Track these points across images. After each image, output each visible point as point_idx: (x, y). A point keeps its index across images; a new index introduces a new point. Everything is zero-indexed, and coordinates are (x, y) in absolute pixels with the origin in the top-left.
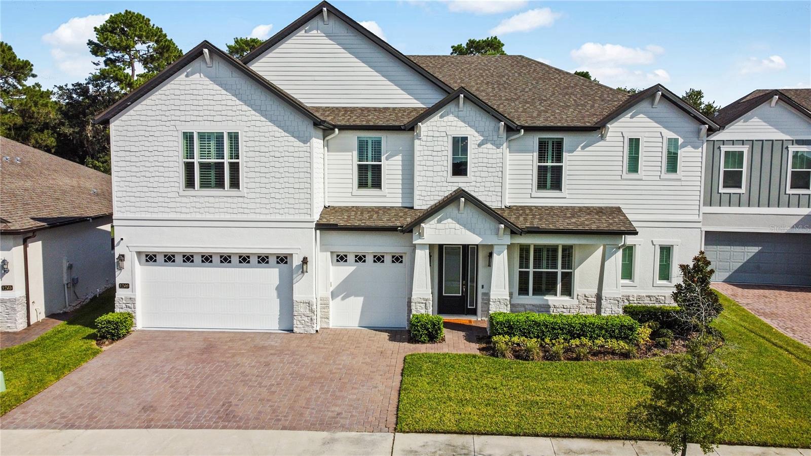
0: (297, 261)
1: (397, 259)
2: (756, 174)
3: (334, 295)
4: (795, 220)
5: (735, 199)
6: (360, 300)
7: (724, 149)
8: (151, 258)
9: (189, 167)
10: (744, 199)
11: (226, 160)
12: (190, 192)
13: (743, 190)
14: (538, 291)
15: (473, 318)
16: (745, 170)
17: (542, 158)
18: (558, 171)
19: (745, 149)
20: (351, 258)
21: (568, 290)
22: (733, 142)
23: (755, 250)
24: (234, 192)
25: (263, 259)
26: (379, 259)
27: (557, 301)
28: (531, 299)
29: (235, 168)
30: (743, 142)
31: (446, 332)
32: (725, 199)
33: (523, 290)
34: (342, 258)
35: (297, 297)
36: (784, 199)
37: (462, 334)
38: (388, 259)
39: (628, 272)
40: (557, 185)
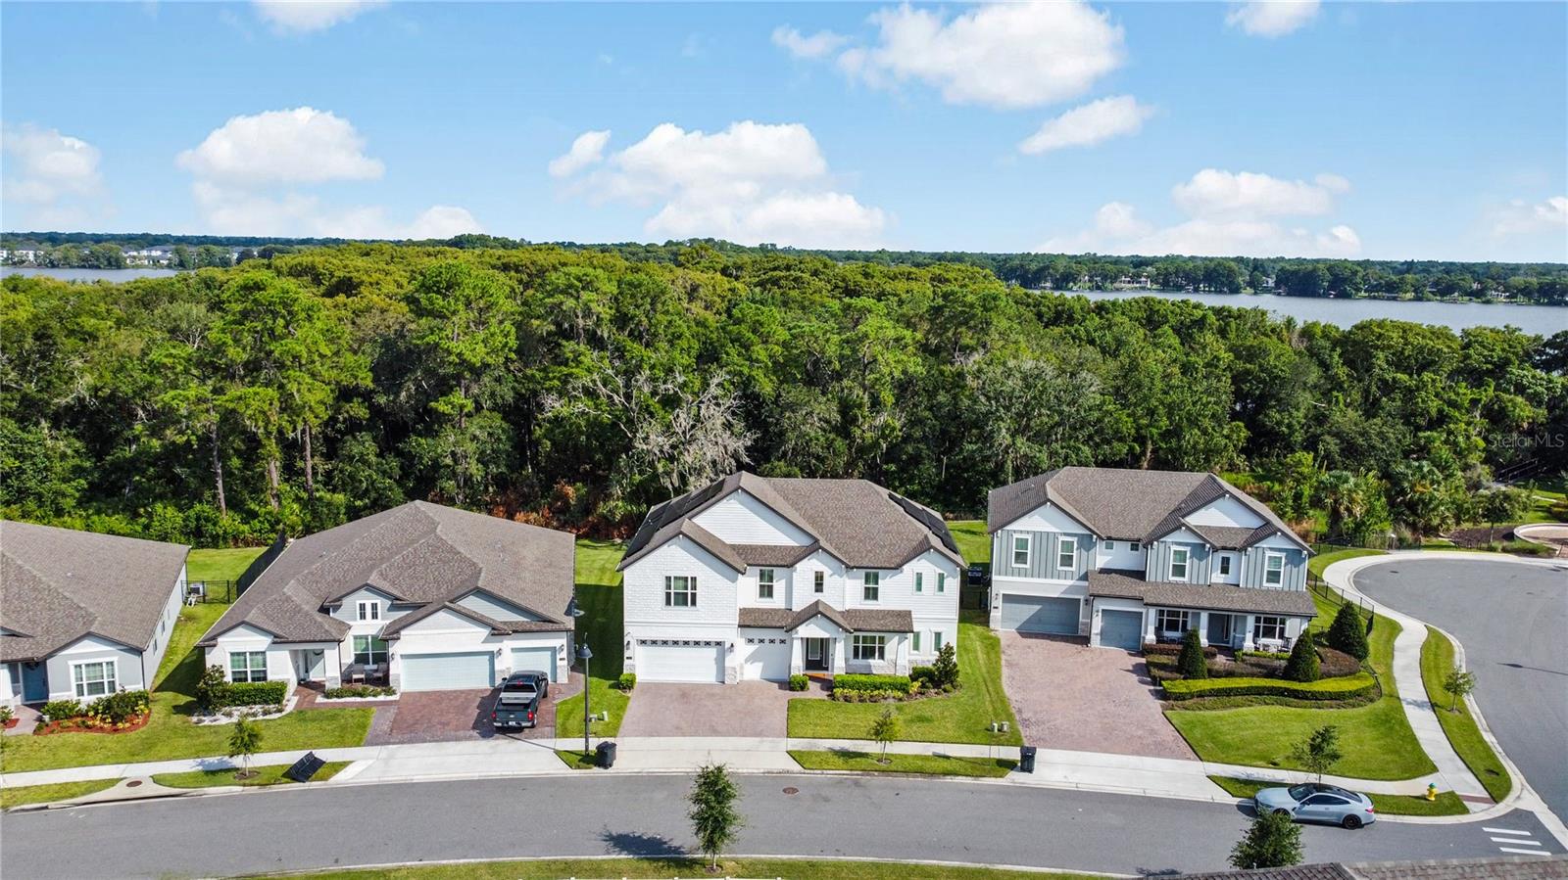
0: (727, 645)
1: (783, 642)
2: (1037, 555)
3: (746, 661)
4: (1064, 588)
5: (1022, 572)
6: (761, 664)
7: (1015, 536)
8: (643, 642)
9: (668, 595)
10: (1029, 572)
11: (689, 591)
12: (669, 608)
13: (1028, 566)
14: (865, 656)
15: (826, 672)
16: (1029, 551)
17: (867, 582)
18: (876, 590)
19: (1029, 537)
20: (756, 641)
21: (882, 656)
22: (1021, 532)
23: (1037, 607)
24: (693, 608)
25: (708, 643)
26: (772, 641)
27: (875, 662)
28: (860, 661)
29: (694, 596)
30: (1028, 532)
31: (810, 684)
32: (1016, 571)
33: (856, 655)
34: (751, 641)
35: (727, 664)
36: (1056, 573)
37: (819, 685)
38: (777, 642)
39: (916, 647)
40: (875, 597)
